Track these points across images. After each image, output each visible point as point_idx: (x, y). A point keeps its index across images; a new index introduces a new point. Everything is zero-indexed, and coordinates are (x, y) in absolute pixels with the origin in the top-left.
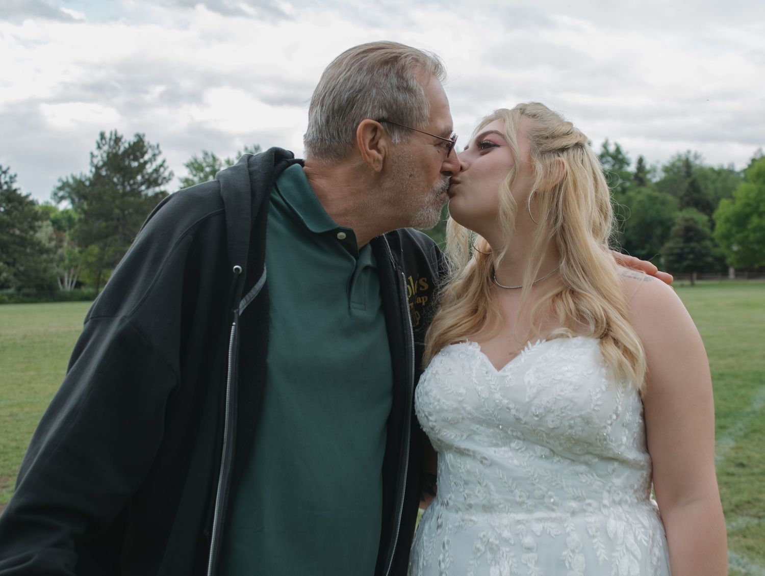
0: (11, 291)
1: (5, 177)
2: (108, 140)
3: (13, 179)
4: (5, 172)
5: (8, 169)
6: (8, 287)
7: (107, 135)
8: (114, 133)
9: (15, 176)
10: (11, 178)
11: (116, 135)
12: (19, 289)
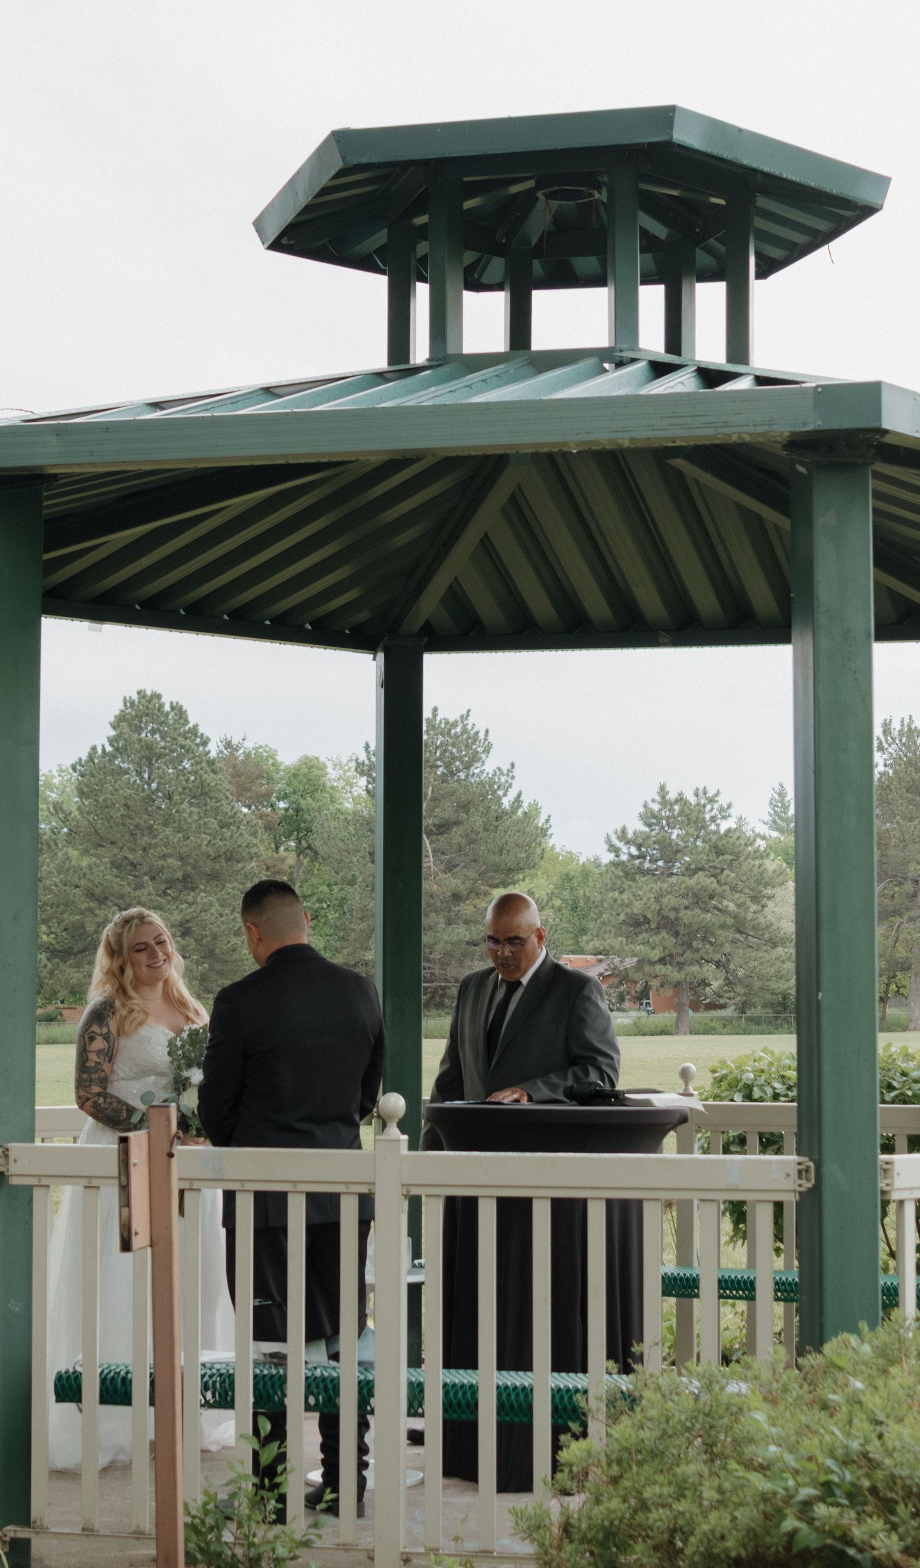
0: (729, 1012)
1: (712, 809)
2: (896, 734)
3: (724, 812)
4: (712, 800)
5: (718, 793)
6: (723, 1007)
7: (896, 726)
8: (907, 721)
9: (729, 806)
10: (721, 810)
11: (909, 725)
12: (743, 1008)
